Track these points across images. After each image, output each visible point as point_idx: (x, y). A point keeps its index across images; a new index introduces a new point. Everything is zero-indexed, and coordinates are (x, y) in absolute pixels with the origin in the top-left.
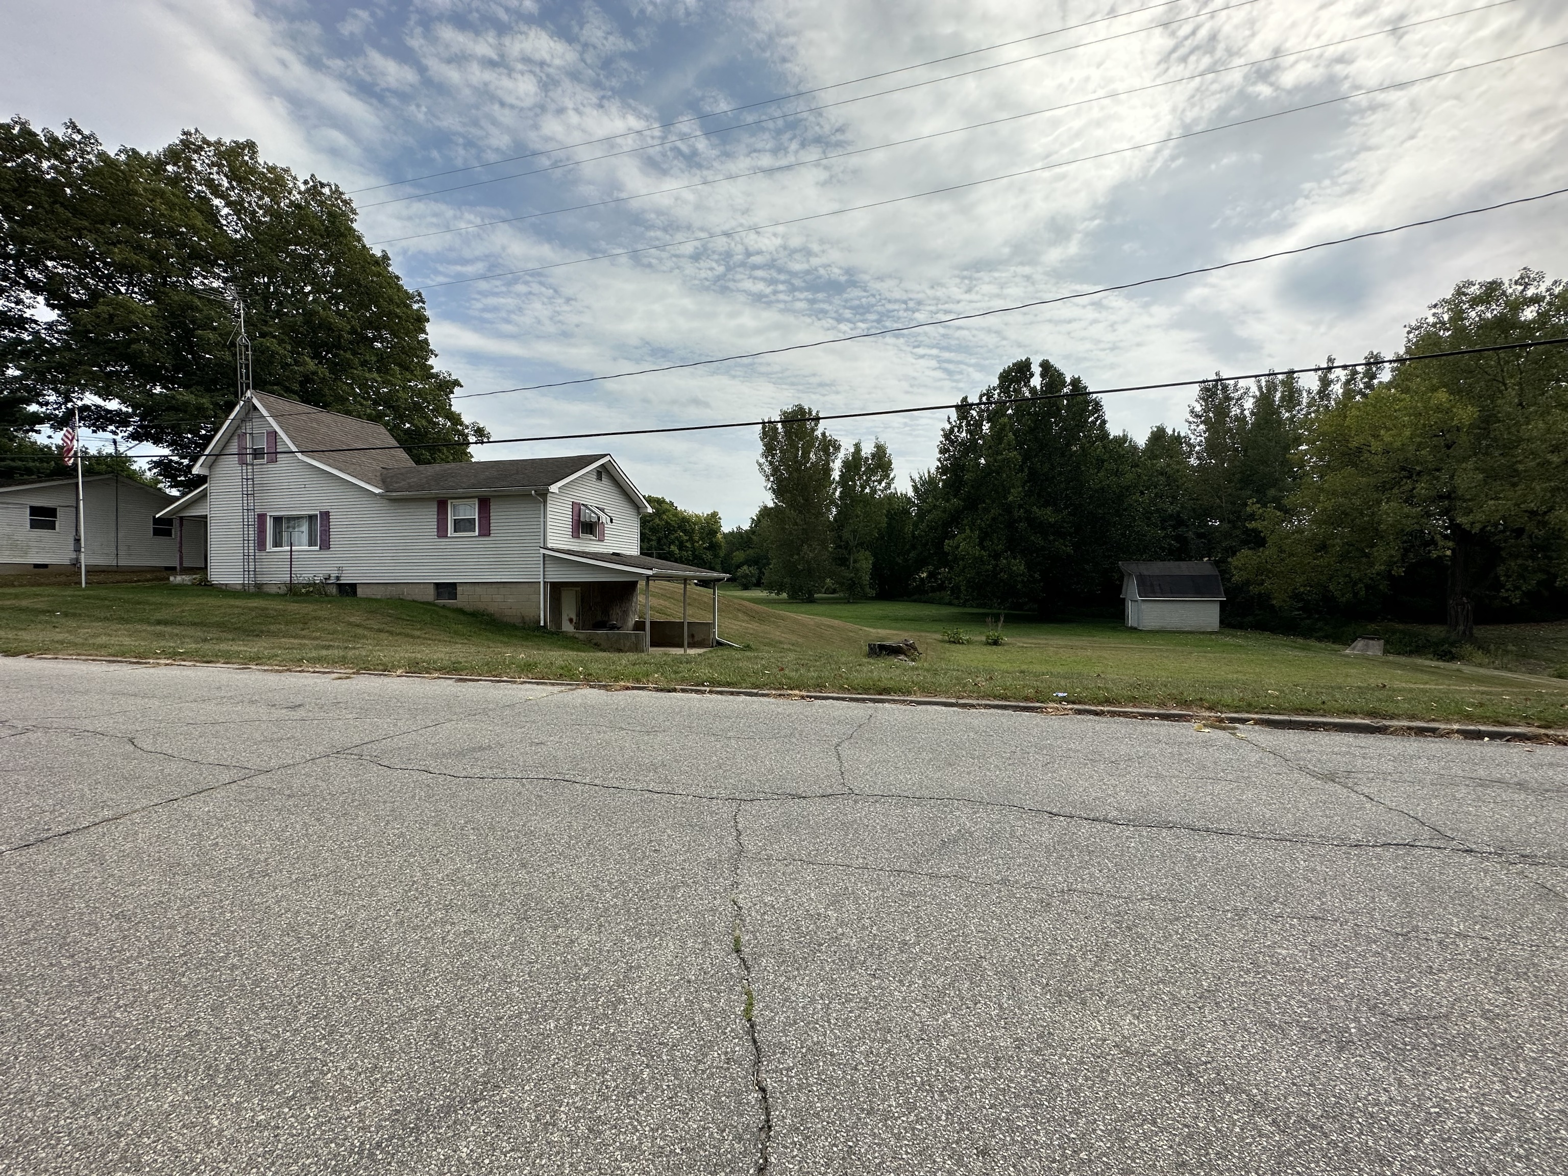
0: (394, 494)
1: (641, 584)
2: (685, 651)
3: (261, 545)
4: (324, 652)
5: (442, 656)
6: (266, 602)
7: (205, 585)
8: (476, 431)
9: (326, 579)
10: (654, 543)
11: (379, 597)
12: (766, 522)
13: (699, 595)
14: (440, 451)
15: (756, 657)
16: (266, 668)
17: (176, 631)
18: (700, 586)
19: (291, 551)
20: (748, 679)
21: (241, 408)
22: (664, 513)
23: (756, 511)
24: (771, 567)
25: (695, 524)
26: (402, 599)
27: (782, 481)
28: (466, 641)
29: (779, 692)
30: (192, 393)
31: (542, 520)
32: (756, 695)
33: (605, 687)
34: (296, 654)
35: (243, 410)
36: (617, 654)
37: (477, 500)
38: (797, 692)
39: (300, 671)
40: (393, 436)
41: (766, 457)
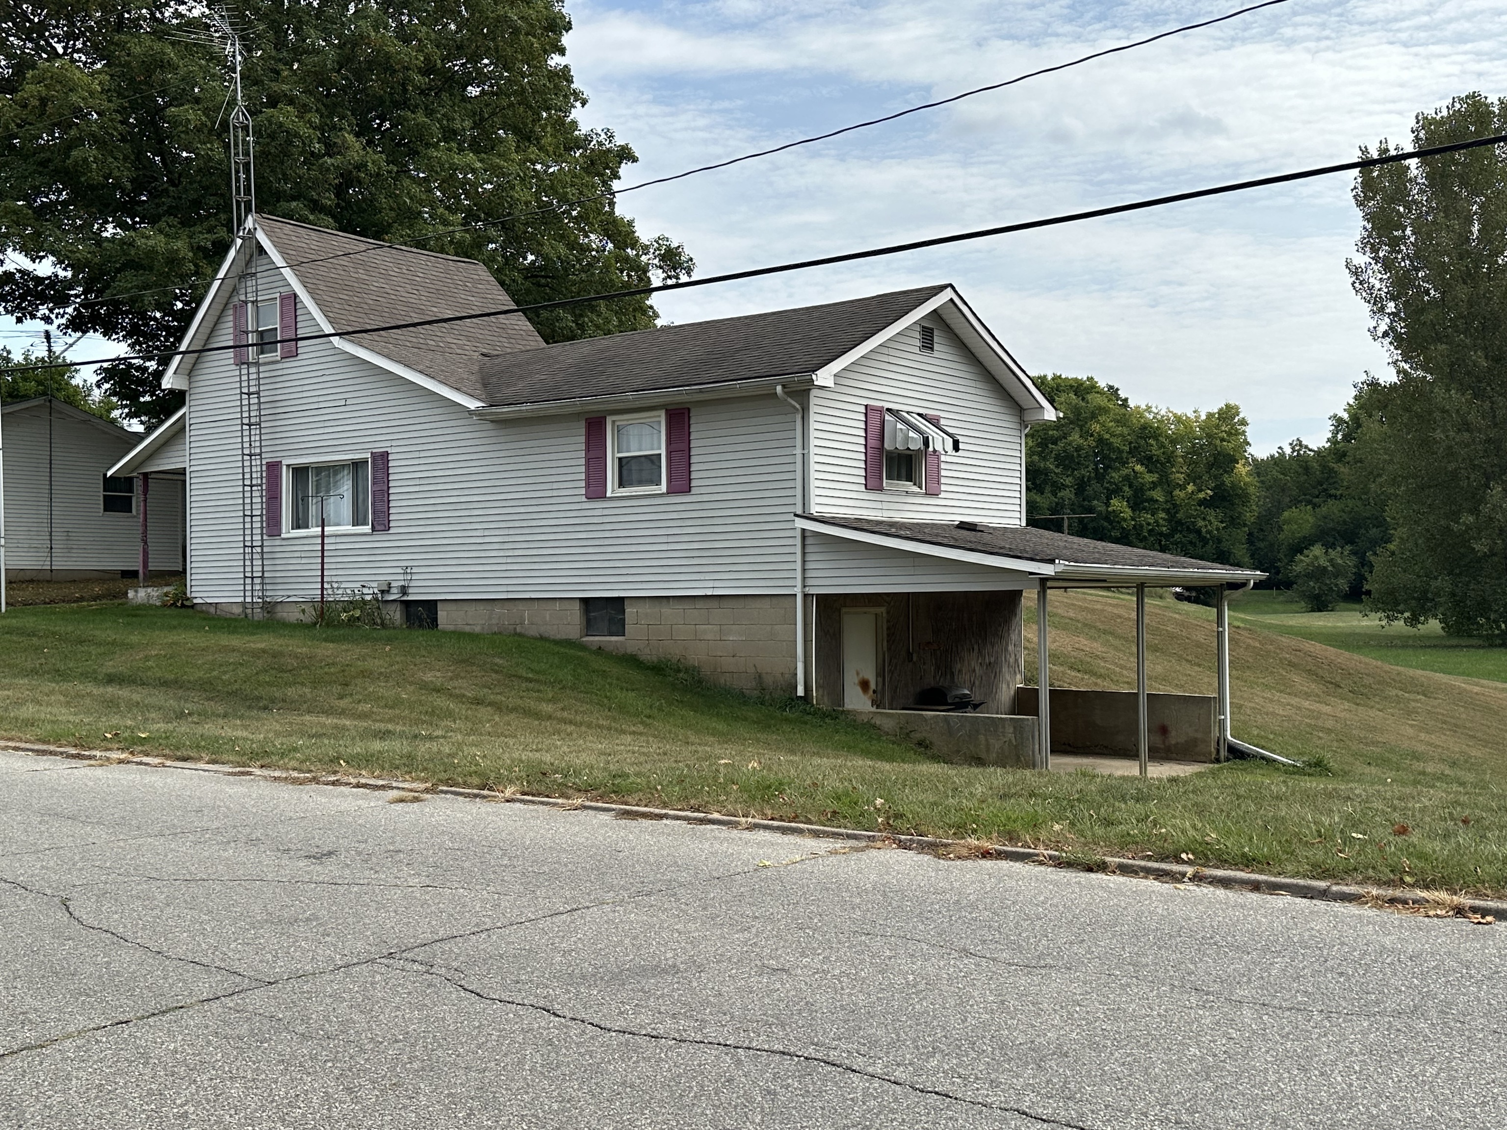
0: (506, 409)
1: (1029, 598)
2: (1143, 770)
3: (273, 526)
4: (377, 745)
5: (590, 759)
6: (281, 641)
7: (183, 606)
8: (663, 258)
9: (382, 592)
10: (1067, 494)
11: (477, 629)
12: (1373, 427)
13: (1183, 625)
14: (593, 309)
15: (1329, 795)
16: (277, 774)
17: (136, 697)
18: (1189, 599)
19: (323, 536)
20: (1301, 852)
21: (238, 252)
22: (1093, 416)
23: (1349, 396)
24: (1392, 547)
25: (1174, 442)
26: (520, 635)
27: (1422, 310)
28: (641, 728)
29: (1390, 893)
30: (161, 231)
31: (798, 451)
32: (1323, 895)
33: (934, 849)
34: (328, 747)
35: (242, 256)
36: (965, 770)
37: (663, 413)
38: (1442, 895)
39: (333, 783)
40: (502, 283)
41: (1375, 250)
